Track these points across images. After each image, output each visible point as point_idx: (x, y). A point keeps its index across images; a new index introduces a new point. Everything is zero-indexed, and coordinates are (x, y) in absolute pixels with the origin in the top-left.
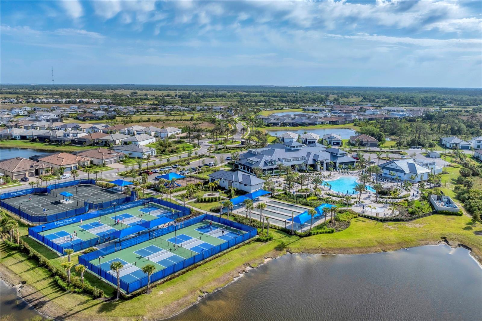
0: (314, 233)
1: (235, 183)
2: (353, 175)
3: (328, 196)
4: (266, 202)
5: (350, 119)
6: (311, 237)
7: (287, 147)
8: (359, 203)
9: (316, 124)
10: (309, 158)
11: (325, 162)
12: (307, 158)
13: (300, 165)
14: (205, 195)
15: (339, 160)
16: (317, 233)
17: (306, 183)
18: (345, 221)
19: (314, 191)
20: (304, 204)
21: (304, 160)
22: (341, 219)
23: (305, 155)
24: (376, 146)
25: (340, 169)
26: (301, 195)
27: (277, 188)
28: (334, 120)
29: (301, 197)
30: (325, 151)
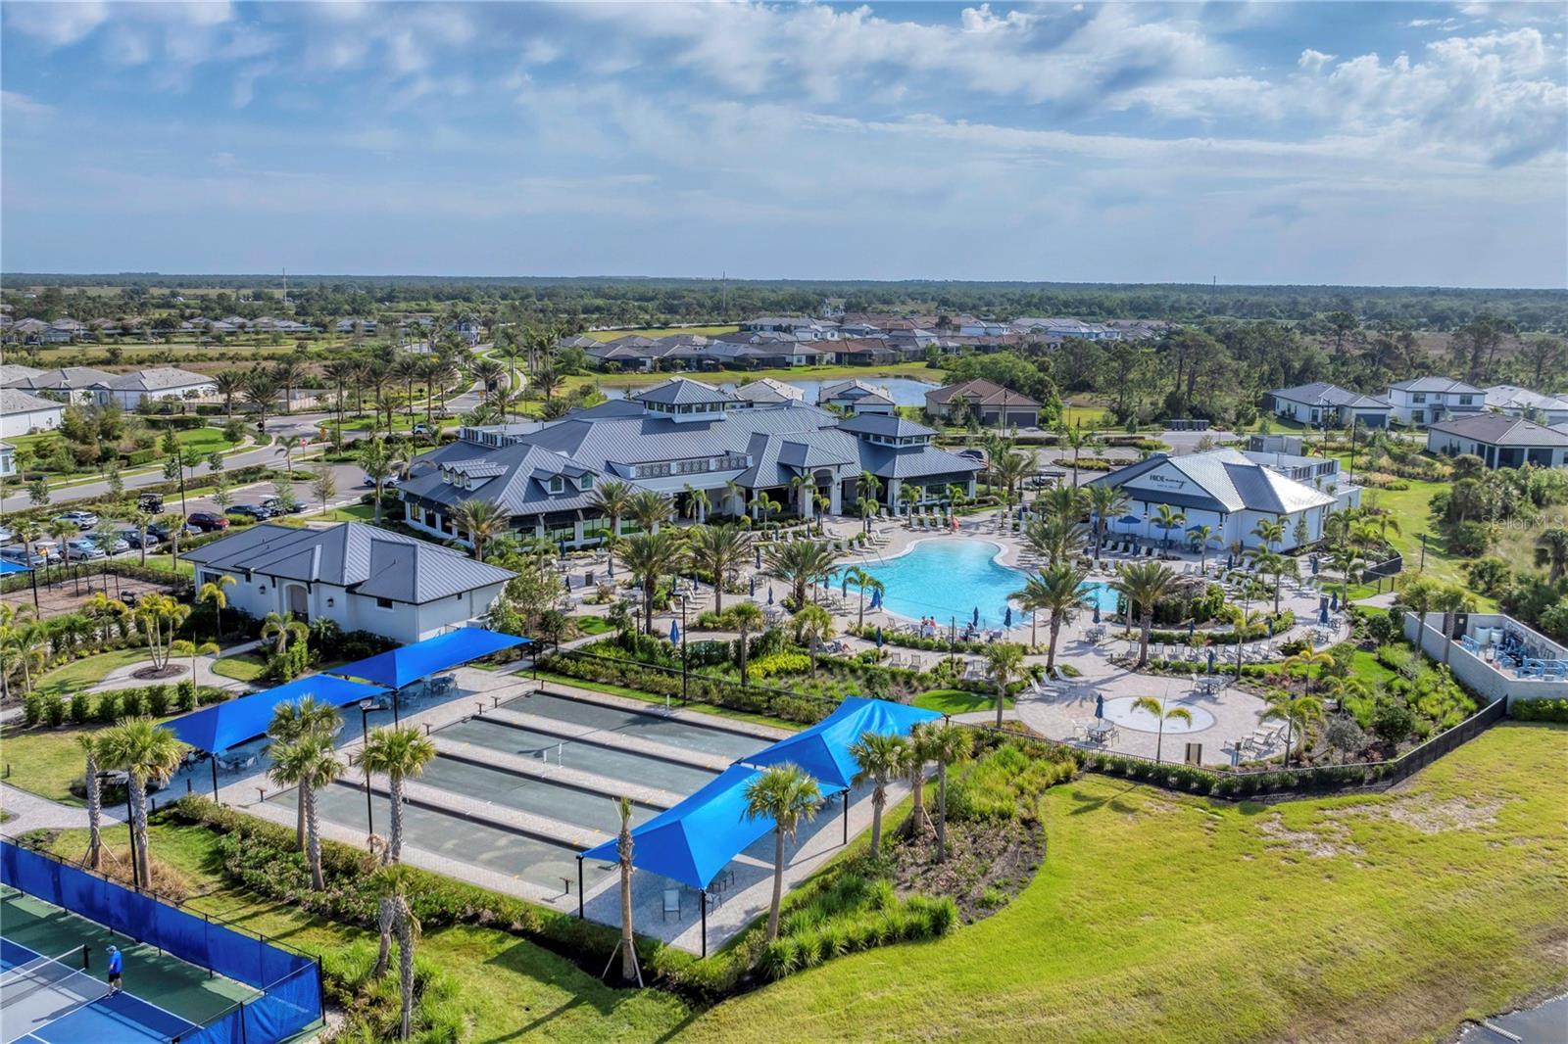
0: (802, 952)
1: (327, 592)
2: (971, 535)
3: (871, 646)
4: (489, 703)
5: (911, 348)
6: (776, 993)
7: (656, 414)
8: (1054, 677)
9: (789, 364)
10: (758, 460)
11: (837, 478)
12: (749, 458)
13: (716, 495)
14: (117, 673)
15: (904, 466)
16: (827, 952)
17: (747, 573)
18: (1004, 816)
19: (788, 618)
20: (734, 705)
21: (738, 468)
22: (977, 800)
23: (740, 447)
24: (1033, 425)
25: (909, 510)
26: (712, 645)
27: (583, 611)
28: (854, 348)
29: (713, 656)
30: (836, 427)
